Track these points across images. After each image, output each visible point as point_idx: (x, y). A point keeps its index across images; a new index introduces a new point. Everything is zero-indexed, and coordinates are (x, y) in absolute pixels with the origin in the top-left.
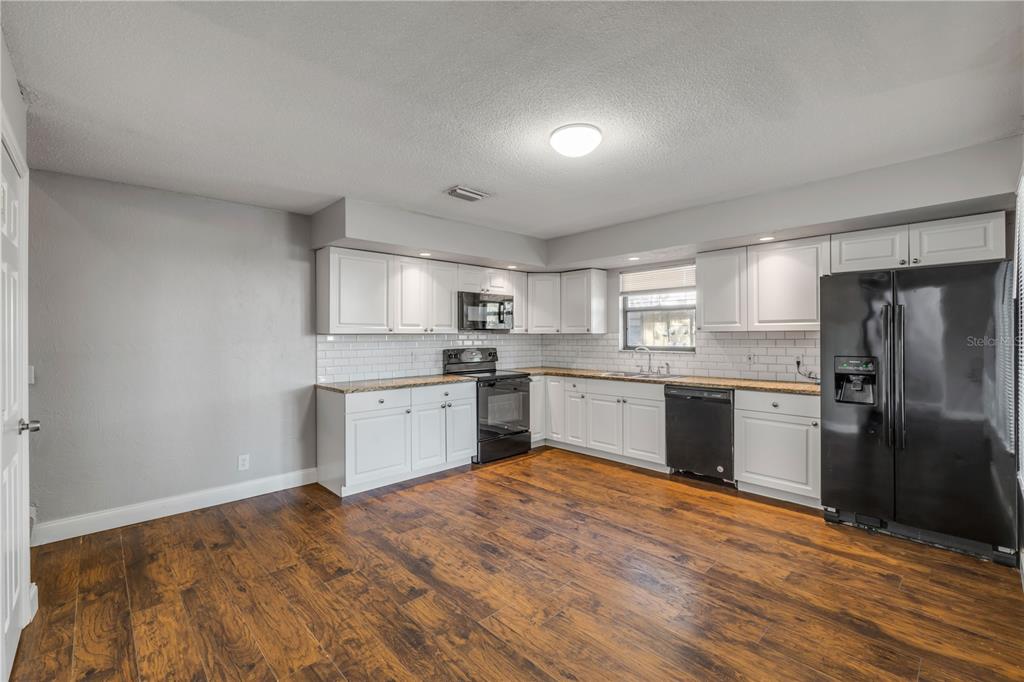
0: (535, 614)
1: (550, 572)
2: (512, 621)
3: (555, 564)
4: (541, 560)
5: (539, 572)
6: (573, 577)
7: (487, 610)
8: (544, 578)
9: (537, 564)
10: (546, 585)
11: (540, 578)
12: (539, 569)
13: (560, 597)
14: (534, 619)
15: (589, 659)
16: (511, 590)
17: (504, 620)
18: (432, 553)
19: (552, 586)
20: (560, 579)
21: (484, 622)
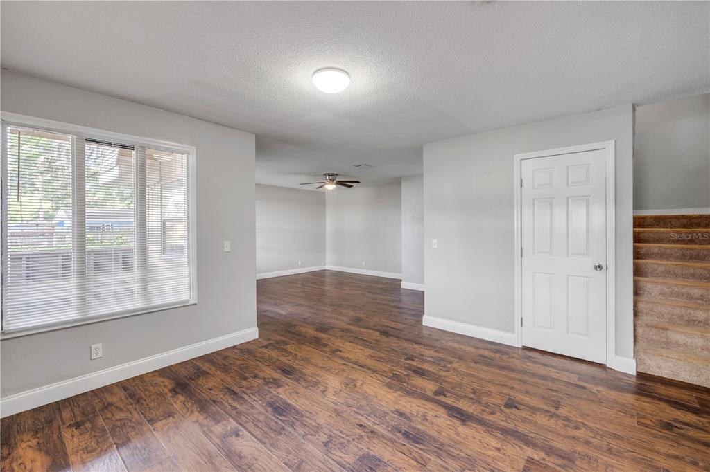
0: (362, 385)
1: (353, 414)
2: (374, 382)
3: (349, 421)
4: (361, 425)
5: (362, 412)
6: (335, 410)
7: (389, 385)
8: (358, 408)
9: (363, 420)
10: (356, 402)
11: (360, 407)
12: (362, 415)
13: (346, 395)
14: (361, 382)
15: (335, 369)
16: (379, 398)
17: (378, 381)
18: (462, 429)
19: (351, 402)
20: (345, 408)
21: (387, 380)
